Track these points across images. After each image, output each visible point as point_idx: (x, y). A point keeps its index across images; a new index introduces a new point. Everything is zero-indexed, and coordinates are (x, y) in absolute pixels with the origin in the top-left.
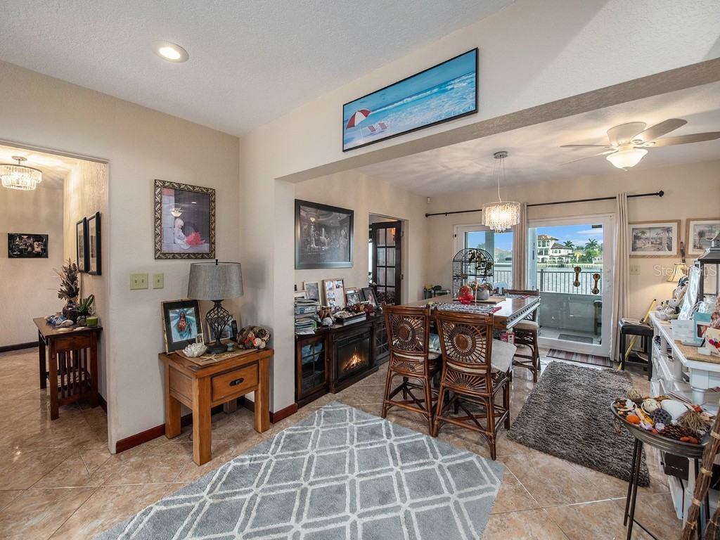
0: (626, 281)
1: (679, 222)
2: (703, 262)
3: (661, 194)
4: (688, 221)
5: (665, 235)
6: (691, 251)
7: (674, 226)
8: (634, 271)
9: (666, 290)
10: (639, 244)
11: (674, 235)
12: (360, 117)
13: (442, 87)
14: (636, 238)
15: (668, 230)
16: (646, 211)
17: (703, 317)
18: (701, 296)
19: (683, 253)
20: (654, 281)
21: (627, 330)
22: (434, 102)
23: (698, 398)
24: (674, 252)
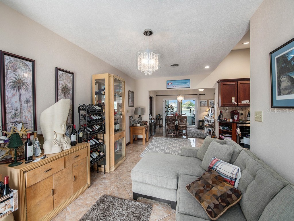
0: (199, 111)
1: (207, 100)
2: (212, 107)
3: (205, 94)
4: (209, 100)
5: (205, 102)
6: (209, 106)
7: (207, 101)
8: (200, 110)
9: (206, 113)
10: (201, 104)
11: (207, 102)
12: (170, 84)
13: (185, 83)
14: (201, 103)
15: (206, 101)
16: (202, 97)
17: (212, 115)
18: (212, 112)
19: (208, 106)
20: (204, 112)
21: (200, 121)
22: (184, 85)
23: (212, 123)
24: (207, 106)
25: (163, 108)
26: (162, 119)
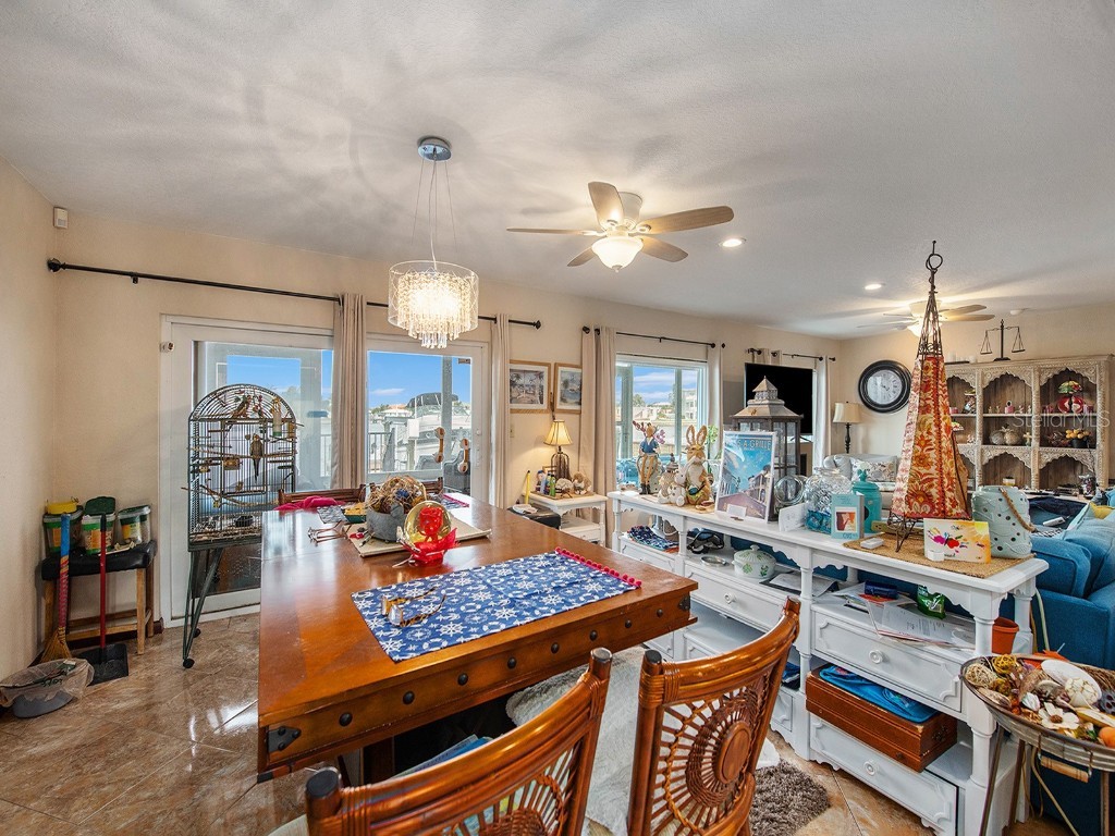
1: (548, 365)
3: (538, 325)
4: (556, 366)
6: (559, 405)
7: (545, 369)
8: (513, 431)
15: (540, 375)
16: (525, 345)
19: (552, 405)
24: (545, 406)
25: (155, 419)
26: (142, 559)
